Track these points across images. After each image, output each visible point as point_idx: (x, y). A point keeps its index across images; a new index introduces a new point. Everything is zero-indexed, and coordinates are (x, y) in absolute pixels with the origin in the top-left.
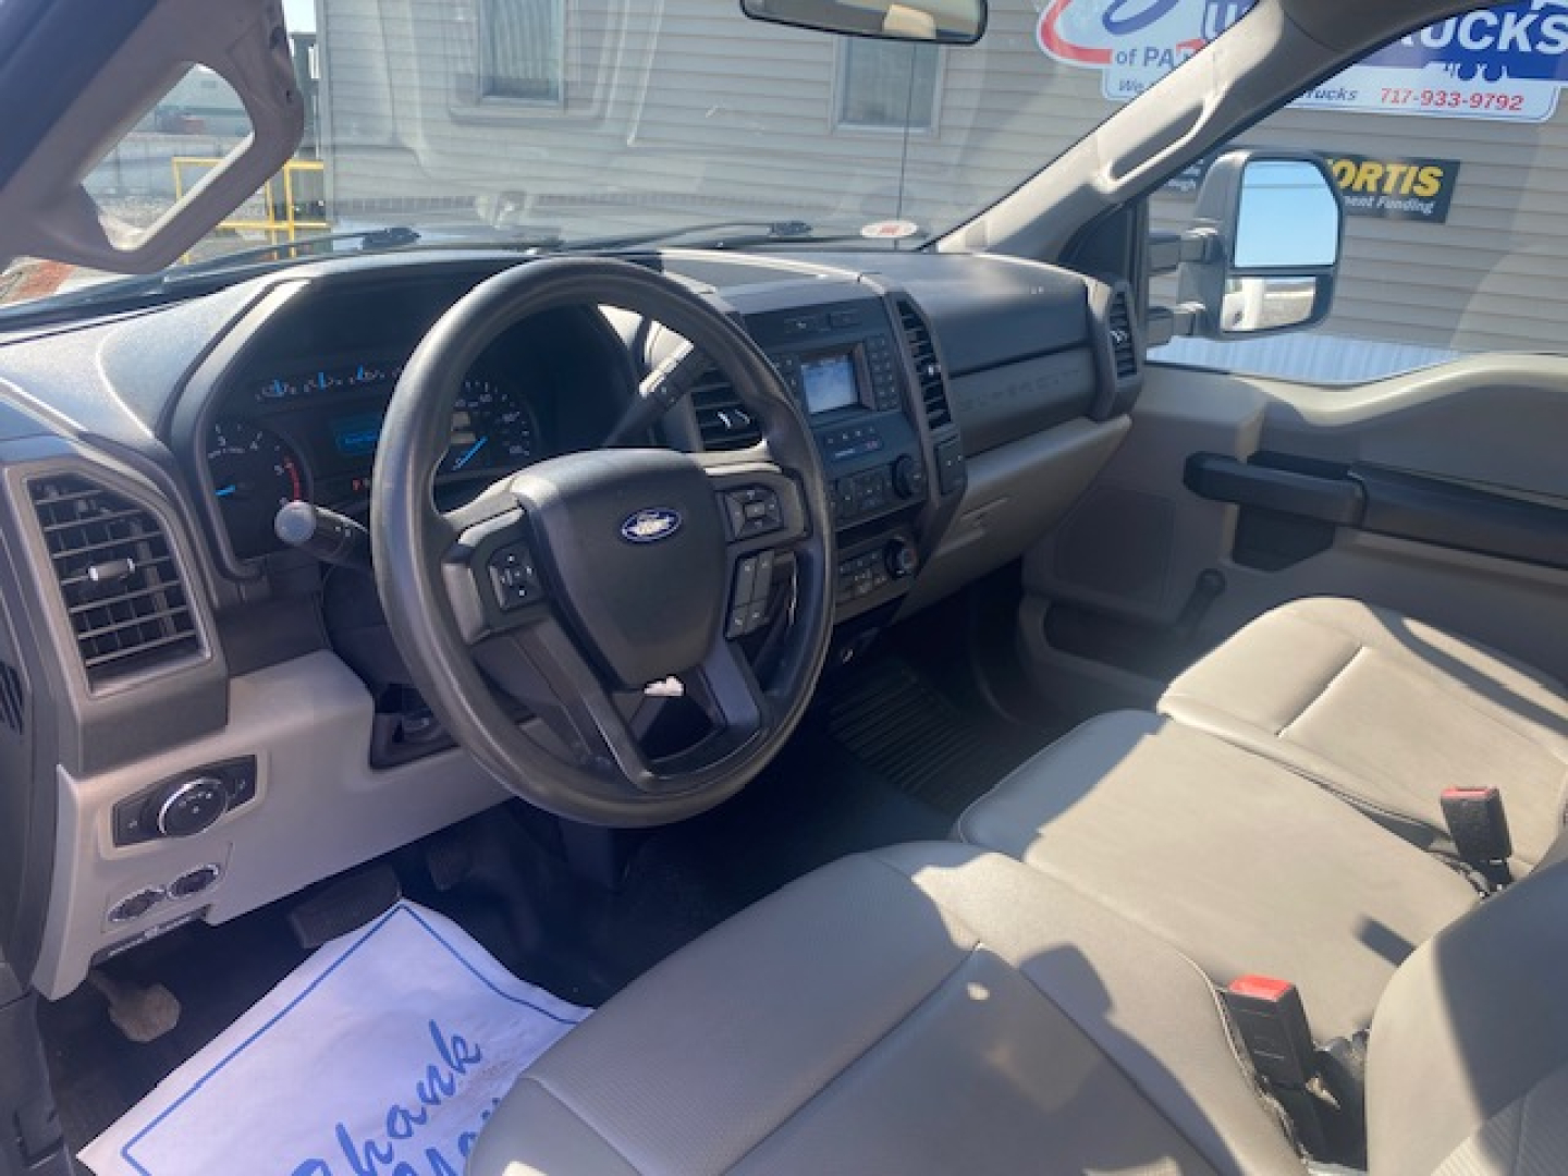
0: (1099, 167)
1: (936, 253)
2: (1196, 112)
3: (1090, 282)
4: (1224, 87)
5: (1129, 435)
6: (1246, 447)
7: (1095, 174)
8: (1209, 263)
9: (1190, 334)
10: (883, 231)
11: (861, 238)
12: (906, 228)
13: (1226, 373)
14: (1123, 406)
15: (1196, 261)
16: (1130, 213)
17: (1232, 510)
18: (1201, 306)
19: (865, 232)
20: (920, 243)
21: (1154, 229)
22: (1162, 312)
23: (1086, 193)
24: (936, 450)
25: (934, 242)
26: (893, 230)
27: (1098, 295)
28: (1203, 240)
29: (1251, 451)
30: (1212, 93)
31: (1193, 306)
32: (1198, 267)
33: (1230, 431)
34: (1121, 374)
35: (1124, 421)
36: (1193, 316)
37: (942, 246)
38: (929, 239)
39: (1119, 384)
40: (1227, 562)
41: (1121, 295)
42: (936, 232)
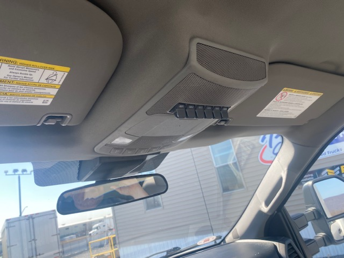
0: (261, 204)
1: (226, 244)
2: (281, 179)
3: (276, 243)
4: (286, 169)
7: (261, 207)
8: (319, 219)
9: (326, 245)
10: (205, 241)
11: (198, 246)
12: (211, 239)
15: (314, 220)
16: (280, 214)
18: (324, 234)
19: (199, 243)
23: (260, 213)
26: (208, 240)
27: (281, 247)
28: (313, 212)
30: (283, 172)
31: (322, 234)
32: (316, 221)
36: (323, 238)
37: (227, 240)
38: (222, 238)
41: (290, 245)
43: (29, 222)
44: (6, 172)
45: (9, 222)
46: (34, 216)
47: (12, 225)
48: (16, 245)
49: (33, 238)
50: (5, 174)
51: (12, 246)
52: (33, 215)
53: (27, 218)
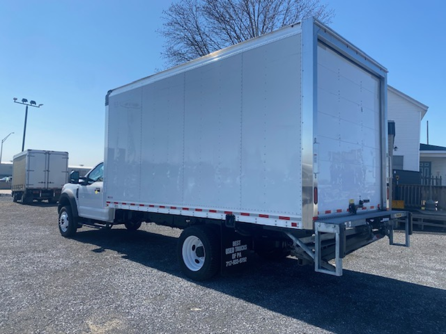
43: (46, 156)
44: (15, 99)
45: (30, 151)
46: (50, 153)
47: (32, 155)
48: (33, 171)
49: (47, 169)
50: (14, 100)
51: (30, 171)
52: (50, 151)
53: (45, 152)
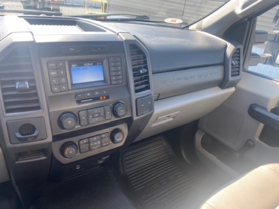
1: (188, 30)
3: (229, 44)
5: (234, 93)
6: (271, 105)
7: (236, 8)
8: (277, 42)
9: (265, 63)
10: (172, 21)
12: (179, 21)
13: (271, 79)
14: (233, 84)
15: (272, 41)
16: (249, 23)
17: (262, 125)
18: (270, 55)
19: (166, 21)
20: (185, 26)
21: (258, 28)
22: (256, 55)
23: (232, 14)
24: (136, 100)
25: (188, 26)
26: (175, 21)
27: (230, 48)
28: (276, 35)
29: (273, 107)
31: (268, 55)
32: (272, 43)
33: (267, 100)
34: (232, 76)
35: (233, 89)
36: (267, 58)
37: (190, 28)
39: (231, 79)
40: (257, 139)
41: (239, 49)
42: (190, 23)
